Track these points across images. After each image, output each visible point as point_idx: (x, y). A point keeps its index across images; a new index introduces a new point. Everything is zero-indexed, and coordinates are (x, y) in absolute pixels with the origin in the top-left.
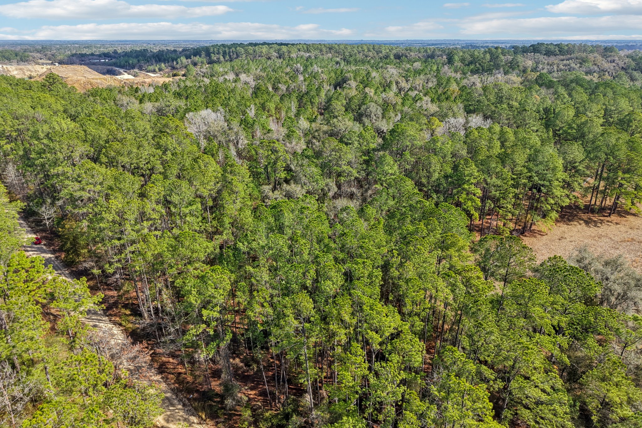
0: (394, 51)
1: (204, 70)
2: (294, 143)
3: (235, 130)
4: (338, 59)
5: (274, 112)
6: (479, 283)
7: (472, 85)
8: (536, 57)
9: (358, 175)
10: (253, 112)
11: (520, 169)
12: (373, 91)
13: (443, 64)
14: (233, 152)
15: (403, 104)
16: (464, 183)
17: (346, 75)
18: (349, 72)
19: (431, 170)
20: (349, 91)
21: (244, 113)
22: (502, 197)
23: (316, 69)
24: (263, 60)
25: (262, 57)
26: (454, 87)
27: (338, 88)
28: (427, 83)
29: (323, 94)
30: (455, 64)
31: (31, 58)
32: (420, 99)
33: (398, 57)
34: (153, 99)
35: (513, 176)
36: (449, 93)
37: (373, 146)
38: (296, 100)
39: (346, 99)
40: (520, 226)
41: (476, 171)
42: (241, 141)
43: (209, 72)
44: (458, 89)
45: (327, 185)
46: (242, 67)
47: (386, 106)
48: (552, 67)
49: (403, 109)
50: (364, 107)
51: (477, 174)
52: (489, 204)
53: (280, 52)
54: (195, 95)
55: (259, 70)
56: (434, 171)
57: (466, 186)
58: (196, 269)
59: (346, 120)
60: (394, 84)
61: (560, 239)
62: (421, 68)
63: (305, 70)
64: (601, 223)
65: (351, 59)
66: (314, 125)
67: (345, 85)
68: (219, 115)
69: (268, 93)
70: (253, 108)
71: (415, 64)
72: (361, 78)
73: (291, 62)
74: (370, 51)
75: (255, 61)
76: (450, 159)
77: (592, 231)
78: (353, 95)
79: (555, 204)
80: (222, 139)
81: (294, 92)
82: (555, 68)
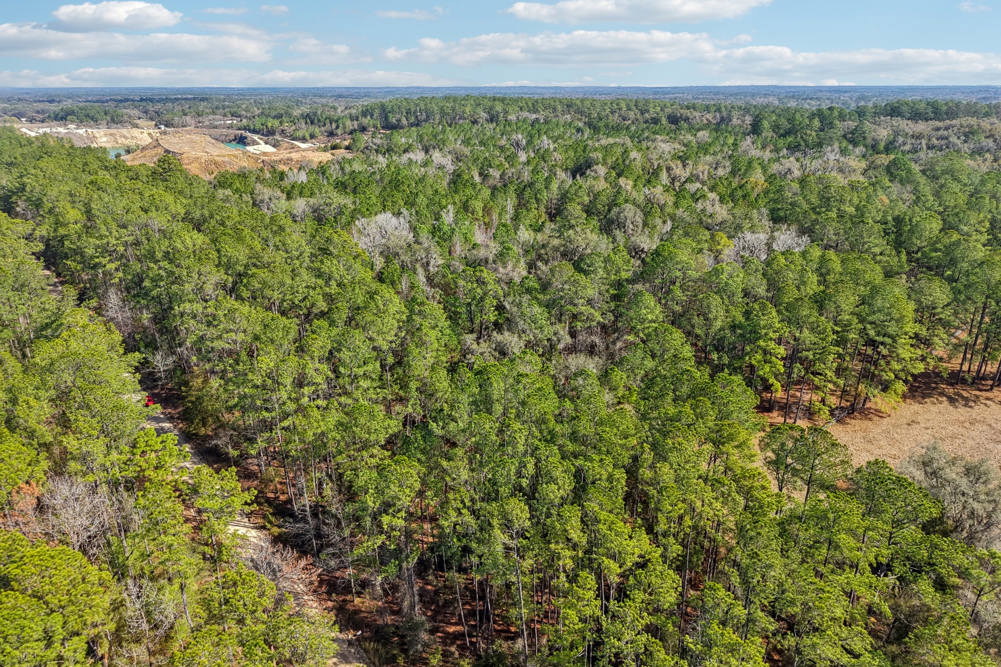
0: (668, 110)
1: (378, 141)
2: (510, 267)
3: (426, 245)
4: (581, 124)
5: (481, 214)
6: (765, 496)
7: (786, 173)
8: (895, 124)
9: (602, 320)
10: (451, 215)
11: (847, 317)
12: (631, 183)
13: (744, 133)
14: (421, 277)
15: (676, 205)
16: (760, 338)
17: (591, 155)
18: (596, 150)
19: (711, 316)
20: (594, 183)
21: (438, 217)
22: (818, 359)
23: (546, 142)
24: (467, 124)
25: (465, 119)
26: (757, 177)
27: (578, 176)
28: (716, 168)
29: (554, 186)
30: (763, 135)
31: (126, 118)
32: (704, 196)
33: (674, 120)
34: (307, 192)
35: (837, 328)
36: (749, 186)
37: (624, 275)
38: (514, 196)
39: (589, 196)
40: (847, 401)
41: (776, 320)
42: (432, 262)
43: (385, 143)
44: (763, 178)
45: (555, 334)
46: (435, 136)
47: (648, 209)
48: (918, 142)
49: (677, 212)
50: (615, 210)
51: (777, 325)
52: (798, 370)
53: (492, 112)
54: (367, 186)
55: (459, 142)
56: (716, 319)
57: (762, 343)
58: (372, 456)
59: (588, 231)
60: (665, 171)
61: (909, 424)
62: (710, 140)
63: (530, 142)
64: (974, 402)
65: (601, 124)
66: (539, 237)
67: (588, 172)
68: (402, 220)
69: (474, 186)
70: (451, 211)
71: (700, 134)
72: (614, 159)
73: (508, 129)
74: (630, 110)
75: (453, 125)
76: (740, 300)
77: (961, 412)
78: (601, 189)
79: (903, 370)
80: (406, 258)
81: (511, 182)
82: (924, 142)
